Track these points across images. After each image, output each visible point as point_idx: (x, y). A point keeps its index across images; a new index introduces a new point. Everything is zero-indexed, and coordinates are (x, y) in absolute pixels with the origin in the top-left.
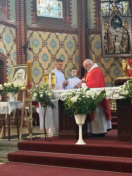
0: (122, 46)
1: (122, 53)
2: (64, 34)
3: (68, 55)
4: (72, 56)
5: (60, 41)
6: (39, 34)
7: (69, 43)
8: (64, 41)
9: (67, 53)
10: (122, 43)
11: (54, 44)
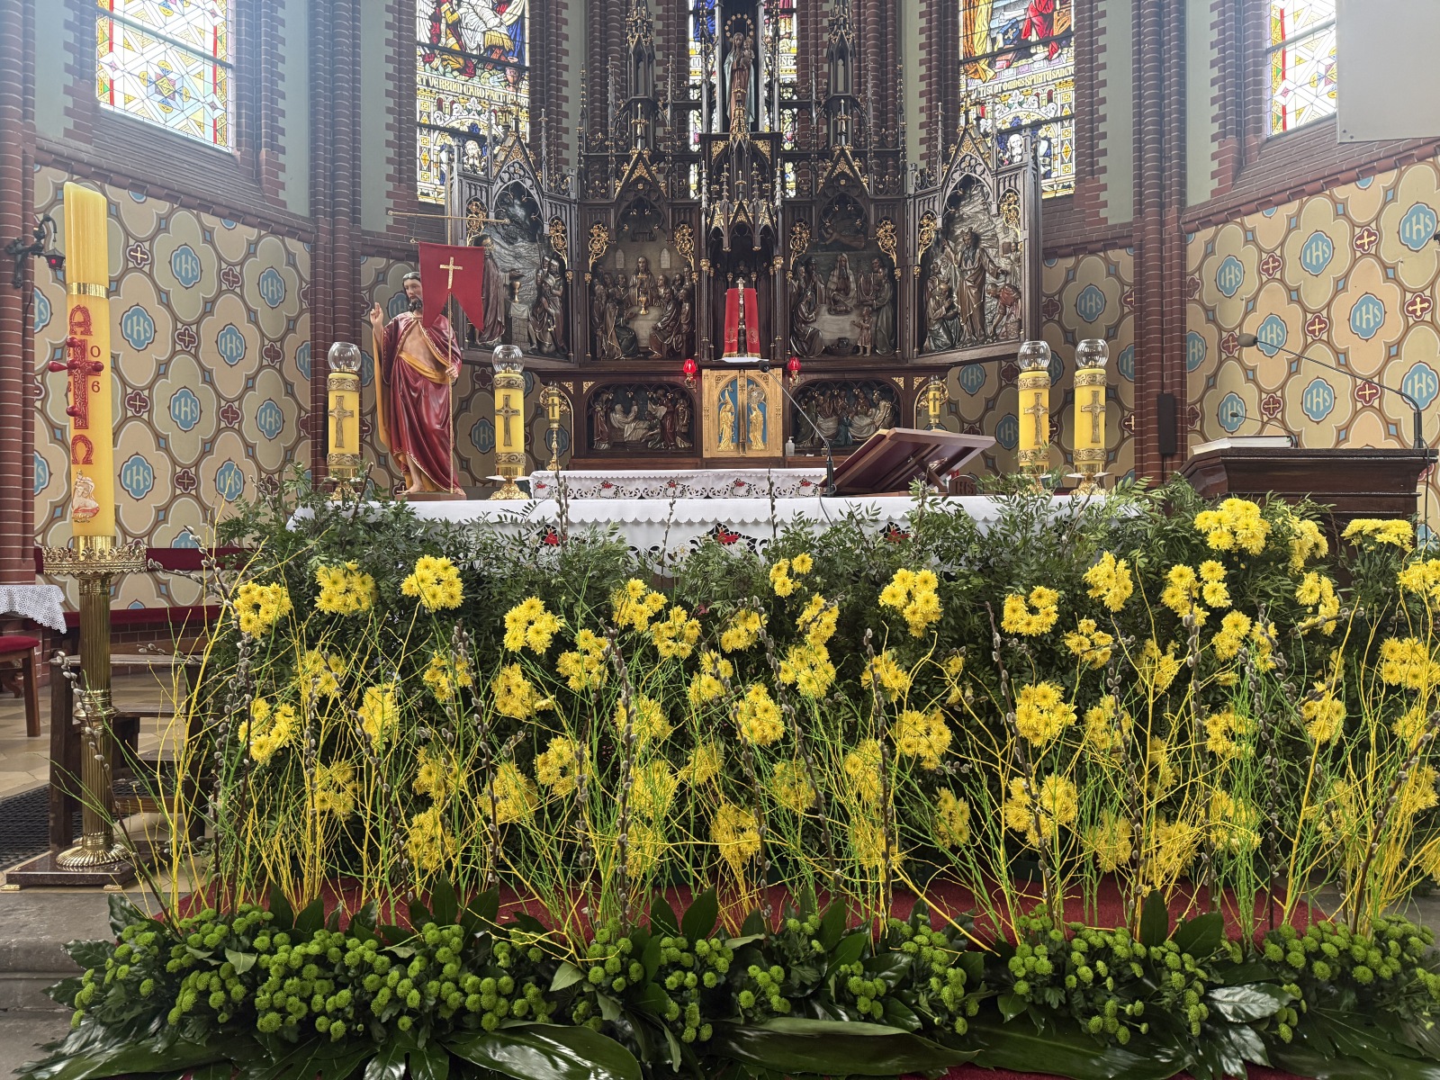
0: (542, 326)
1: (539, 352)
2: (240, 227)
3: (263, 335)
4: (282, 339)
5: (220, 258)
6: (110, 203)
7: (265, 278)
8: (242, 264)
9: (256, 323)
10: (537, 308)
11: (187, 266)
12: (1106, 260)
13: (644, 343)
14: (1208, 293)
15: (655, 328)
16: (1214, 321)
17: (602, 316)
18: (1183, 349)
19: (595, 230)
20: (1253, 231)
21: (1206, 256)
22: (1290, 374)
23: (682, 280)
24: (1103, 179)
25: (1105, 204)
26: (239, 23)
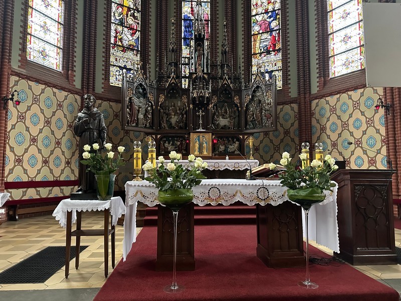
0: (147, 120)
1: (145, 127)
2: (63, 92)
5: (57, 100)
6: (29, 85)
7: (69, 106)
8: (63, 102)
9: (66, 118)
10: (145, 115)
11: (49, 102)
12: (291, 106)
13: (173, 125)
14: (317, 116)
15: (177, 121)
16: (319, 123)
17: (162, 118)
18: (311, 129)
19: (161, 96)
20: (328, 101)
21: (316, 106)
22: (339, 137)
23: (184, 108)
24: (289, 86)
25: (290, 92)
26: (64, 37)
